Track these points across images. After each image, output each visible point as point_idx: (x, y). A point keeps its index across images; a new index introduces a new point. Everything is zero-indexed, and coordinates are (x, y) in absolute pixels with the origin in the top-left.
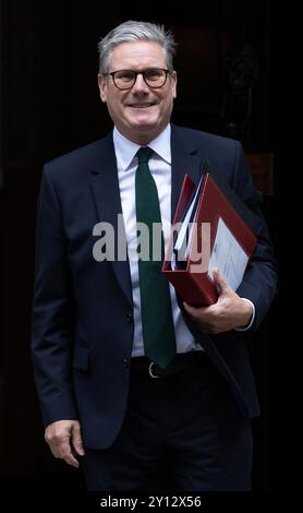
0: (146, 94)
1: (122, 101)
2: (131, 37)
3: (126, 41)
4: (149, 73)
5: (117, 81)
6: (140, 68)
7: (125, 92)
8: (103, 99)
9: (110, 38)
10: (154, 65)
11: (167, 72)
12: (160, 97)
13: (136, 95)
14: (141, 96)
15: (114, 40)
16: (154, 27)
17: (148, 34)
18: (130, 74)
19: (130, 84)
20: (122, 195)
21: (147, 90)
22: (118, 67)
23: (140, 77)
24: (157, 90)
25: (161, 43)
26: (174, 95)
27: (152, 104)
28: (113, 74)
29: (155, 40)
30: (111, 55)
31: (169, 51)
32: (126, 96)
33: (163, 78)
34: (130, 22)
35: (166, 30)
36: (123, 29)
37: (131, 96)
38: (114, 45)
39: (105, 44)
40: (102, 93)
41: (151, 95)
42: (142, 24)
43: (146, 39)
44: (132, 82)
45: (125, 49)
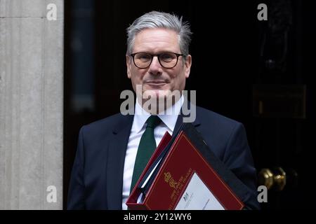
0: (159, 73)
1: (141, 79)
2: (151, 25)
3: (147, 28)
4: (164, 56)
5: (136, 61)
6: (156, 51)
7: (143, 70)
8: (129, 76)
9: (135, 25)
11: (178, 55)
13: (151, 73)
14: (156, 75)
15: (137, 27)
16: (175, 19)
17: (165, 23)
18: (148, 56)
19: (146, 64)
20: (128, 152)
21: (160, 70)
23: (155, 59)
24: (170, 70)
26: (187, 75)
27: (167, 81)
28: (133, 55)
29: (171, 28)
31: (184, 38)
32: (144, 73)
33: (175, 60)
34: (153, 12)
36: (145, 17)
37: (147, 75)
38: (138, 31)
39: (131, 30)
40: (128, 70)
41: (165, 75)
43: (163, 27)
44: (149, 62)
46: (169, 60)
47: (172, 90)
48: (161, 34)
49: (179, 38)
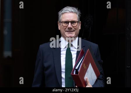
0: (71, 28)
1: (64, 30)
2: (67, 11)
3: (66, 13)
4: (73, 22)
5: (63, 24)
6: (70, 21)
7: (65, 27)
8: (59, 29)
9: (61, 11)
10: (74, 20)
11: (78, 22)
12: (76, 29)
17: (73, 11)
18: (67, 22)
19: (67, 25)
21: (72, 27)
22: (64, 20)
23: (70, 23)
24: (75, 27)
25: (76, 13)
27: (74, 31)
28: (62, 22)
29: (75, 13)
30: (61, 16)
31: (79, 16)
32: (65, 29)
33: (77, 24)
34: (68, 7)
35: (78, 9)
37: (67, 29)
38: (63, 13)
39: (60, 13)
40: (59, 27)
41: (73, 28)
42: (71, 8)
43: (72, 12)
44: (68, 24)
45: (66, 15)
46: (75, 23)
47: (76, 34)
48: (71, 14)
49: (77, 16)
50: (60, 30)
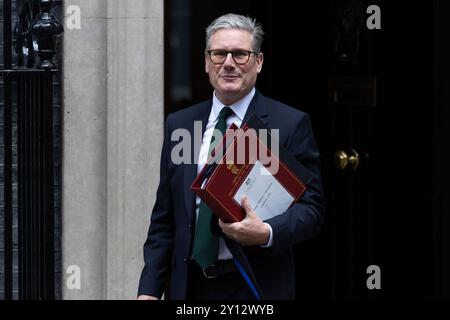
0: (232, 69)
2: (226, 25)
3: (223, 28)
4: (237, 53)
5: (214, 57)
6: (230, 49)
7: (219, 65)
8: (207, 71)
10: (241, 47)
11: (250, 53)
12: (244, 71)
13: (225, 68)
14: (230, 69)
15: (214, 27)
16: (249, 21)
18: (223, 53)
19: (222, 60)
21: (234, 65)
23: (230, 55)
24: (242, 66)
25: (251, 31)
26: (259, 70)
27: (240, 76)
28: (210, 52)
29: (247, 30)
30: (212, 37)
31: (256, 38)
32: (219, 68)
33: (247, 57)
34: (230, 14)
36: (222, 19)
37: (222, 70)
38: (215, 31)
40: (207, 66)
41: (237, 70)
43: (238, 27)
44: (224, 58)
45: (221, 34)
46: (242, 57)
47: (244, 84)
48: (236, 33)
49: (251, 38)
50: (207, 75)
